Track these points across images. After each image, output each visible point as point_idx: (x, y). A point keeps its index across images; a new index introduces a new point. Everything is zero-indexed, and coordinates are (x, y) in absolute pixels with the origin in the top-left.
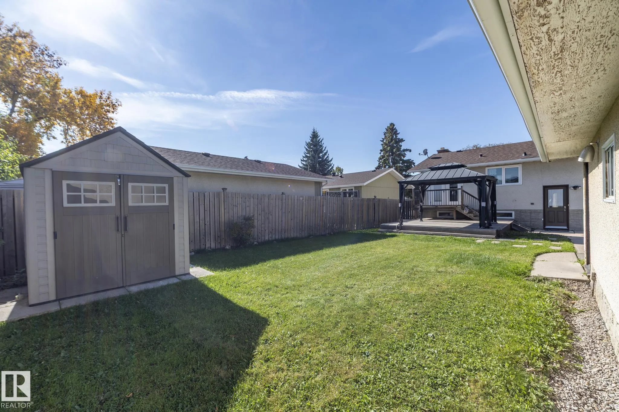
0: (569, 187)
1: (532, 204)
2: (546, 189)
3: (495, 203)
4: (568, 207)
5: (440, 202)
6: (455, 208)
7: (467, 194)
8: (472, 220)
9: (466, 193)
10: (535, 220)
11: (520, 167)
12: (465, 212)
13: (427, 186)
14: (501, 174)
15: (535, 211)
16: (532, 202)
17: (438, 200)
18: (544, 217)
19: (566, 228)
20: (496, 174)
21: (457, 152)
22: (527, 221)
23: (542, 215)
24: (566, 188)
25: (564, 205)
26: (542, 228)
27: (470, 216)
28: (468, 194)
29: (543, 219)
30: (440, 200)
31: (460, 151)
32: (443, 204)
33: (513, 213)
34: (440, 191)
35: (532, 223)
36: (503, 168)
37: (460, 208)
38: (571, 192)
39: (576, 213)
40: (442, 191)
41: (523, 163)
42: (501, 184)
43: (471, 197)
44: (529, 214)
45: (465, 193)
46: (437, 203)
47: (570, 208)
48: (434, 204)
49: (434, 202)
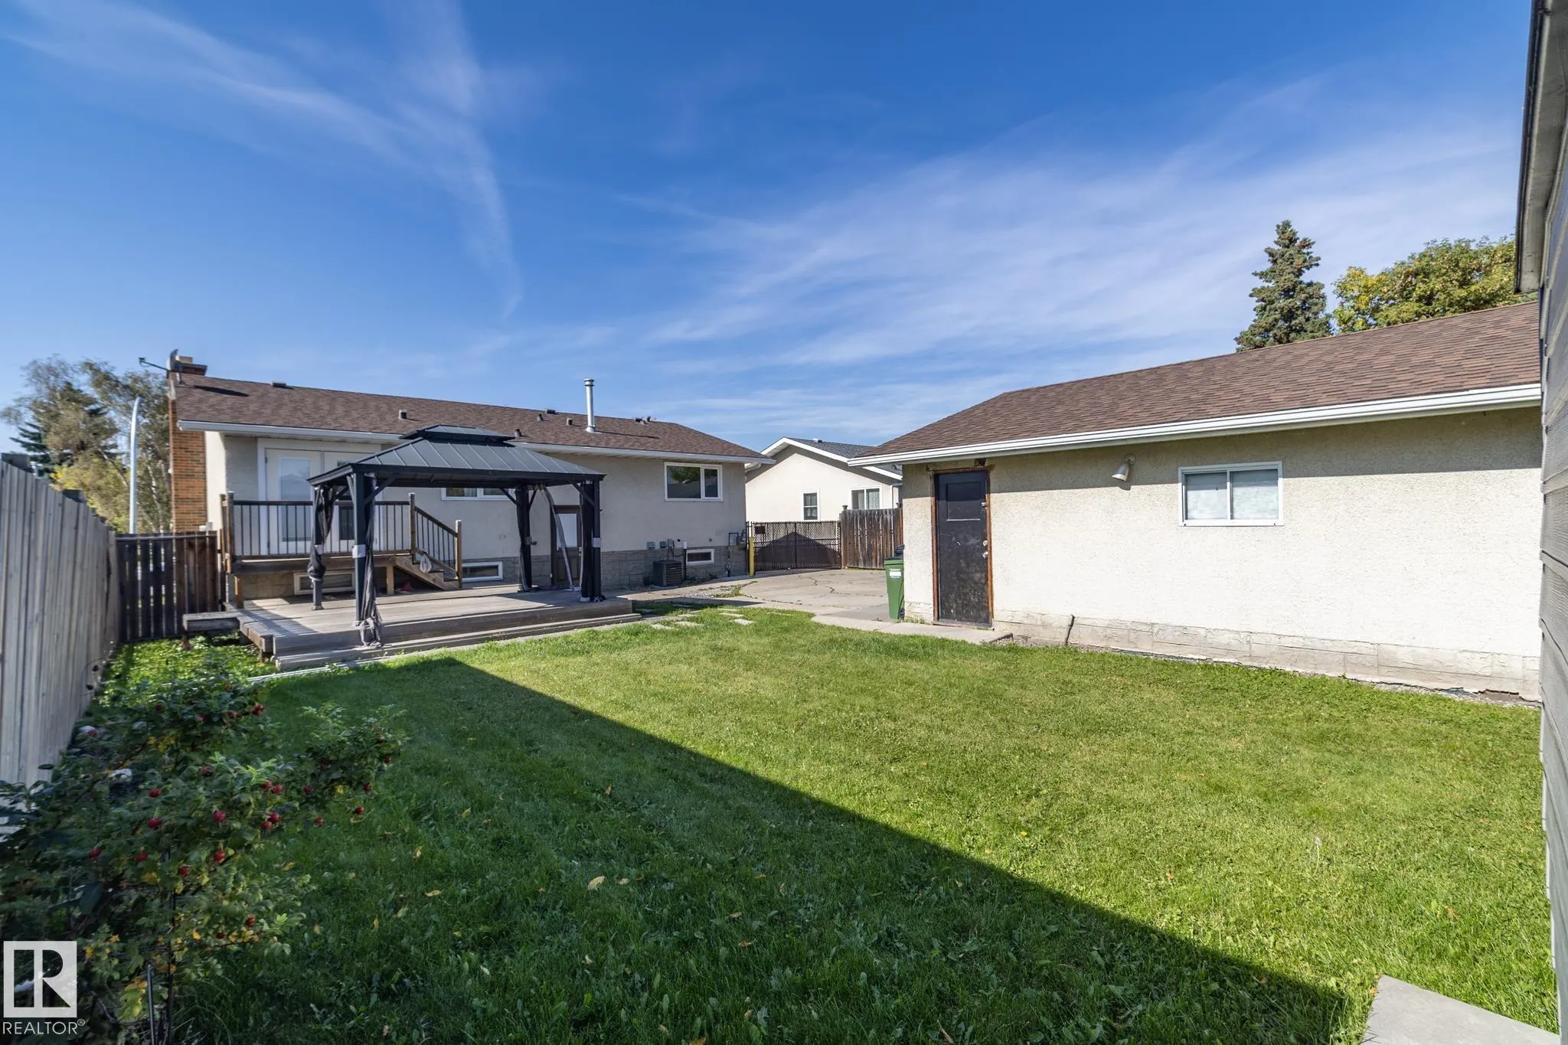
1: (534, 544)
6: (394, 561)
7: (425, 519)
8: (443, 590)
9: (424, 514)
10: (538, 577)
12: (423, 570)
15: (538, 560)
16: (534, 540)
18: (552, 570)
21: (276, 385)
23: (548, 567)
25: (579, 545)
27: (434, 580)
28: (430, 518)
29: (550, 575)
31: (283, 386)
33: (500, 565)
37: (408, 560)
43: (436, 526)
45: (420, 516)
46: (297, 548)
48: (283, 551)
49: (283, 545)
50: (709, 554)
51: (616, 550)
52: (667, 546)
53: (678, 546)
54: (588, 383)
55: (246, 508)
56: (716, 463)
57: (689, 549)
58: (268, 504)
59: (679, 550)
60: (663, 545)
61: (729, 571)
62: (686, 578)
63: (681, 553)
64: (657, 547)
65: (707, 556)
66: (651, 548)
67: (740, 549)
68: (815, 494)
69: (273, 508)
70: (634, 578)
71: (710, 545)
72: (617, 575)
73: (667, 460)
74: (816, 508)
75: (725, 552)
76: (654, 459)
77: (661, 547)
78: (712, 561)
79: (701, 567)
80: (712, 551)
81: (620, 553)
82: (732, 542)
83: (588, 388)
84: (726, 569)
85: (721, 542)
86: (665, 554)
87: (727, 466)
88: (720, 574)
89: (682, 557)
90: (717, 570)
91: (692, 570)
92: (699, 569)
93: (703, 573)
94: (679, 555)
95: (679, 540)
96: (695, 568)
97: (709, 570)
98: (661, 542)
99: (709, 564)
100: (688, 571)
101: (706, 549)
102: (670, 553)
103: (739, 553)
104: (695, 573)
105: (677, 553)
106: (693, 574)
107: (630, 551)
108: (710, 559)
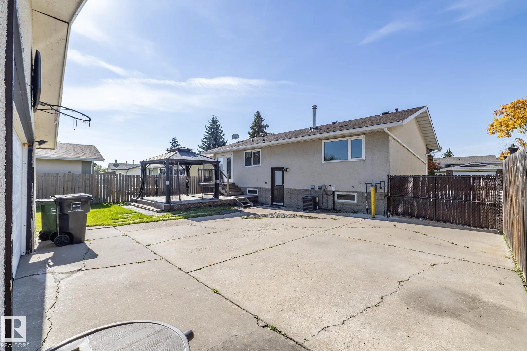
0: (284, 168)
1: (266, 183)
4: (283, 186)
10: (268, 197)
16: (266, 181)
18: (272, 195)
22: (264, 198)
23: (270, 193)
24: (282, 169)
26: (270, 204)
29: (271, 197)
33: (257, 190)
35: (266, 199)
38: (285, 172)
39: (288, 191)
41: (262, 148)
44: (264, 192)
47: (285, 188)
51: (296, 188)
52: (323, 190)
53: (329, 189)
57: (337, 191)
59: (330, 191)
60: (320, 188)
61: (367, 211)
62: (334, 209)
63: (331, 193)
64: (317, 189)
65: (352, 198)
66: (313, 189)
71: (352, 190)
72: (297, 200)
73: (322, 139)
75: (365, 196)
76: (313, 140)
78: (356, 201)
79: (347, 204)
80: (356, 195)
85: (361, 188)
86: (321, 193)
87: (369, 135)
88: (362, 211)
89: (332, 196)
90: (359, 208)
91: (340, 205)
92: (345, 205)
93: (348, 208)
94: (330, 195)
95: (330, 186)
96: (342, 204)
97: (352, 207)
98: (319, 186)
99: (353, 203)
100: (336, 205)
101: (351, 193)
102: (324, 193)
103: (380, 198)
104: (342, 207)
105: (329, 193)
106: (340, 207)
107: (303, 189)
108: (354, 200)
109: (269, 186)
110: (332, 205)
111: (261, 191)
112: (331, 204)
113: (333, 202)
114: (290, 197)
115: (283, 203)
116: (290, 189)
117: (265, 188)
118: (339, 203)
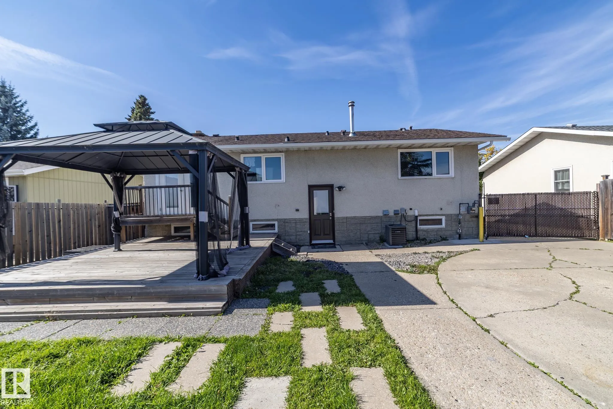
0: (335, 186)
1: (297, 210)
2: (312, 188)
3: (247, 210)
4: (333, 214)
5: (176, 209)
6: (193, 221)
10: (301, 233)
11: (282, 156)
13: (128, 177)
14: (260, 166)
15: (301, 221)
16: (298, 208)
17: (172, 204)
18: (310, 229)
19: (331, 241)
20: (254, 165)
21: (214, 136)
22: (292, 235)
23: (307, 226)
24: (330, 188)
25: (329, 211)
26: (309, 244)
29: (309, 232)
30: (176, 204)
31: (218, 136)
32: (180, 213)
33: (276, 224)
34: (175, 189)
35: (298, 237)
36: (264, 156)
38: (336, 192)
39: (341, 221)
40: (179, 189)
41: (287, 152)
42: (261, 180)
44: (294, 225)
46: (172, 211)
47: (336, 216)
48: (168, 213)
49: (168, 209)
50: (441, 220)
51: (357, 215)
52: (400, 214)
53: (410, 213)
54: (350, 104)
55: (151, 190)
56: (448, 147)
57: (420, 216)
58: (161, 187)
59: (411, 216)
60: (396, 213)
61: (460, 235)
62: (417, 238)
63: (413, 219)
64: (392, 214)
65: (439, 222)
66: (386, 214)
67: (472, 217)
68: (568, 170)
69: (163, 189)
70: (371, 236)
71: (440, 212)
72: (358, 233)
73: (399, 147)
74: (568, 182)
75: (455, 219)
76: (388, 147)
77: (395, 214)
78: (444, 225)
79: (433, 230)
80: (444, 218)
81: (362, 217)
82: (463, 210)
83: (350, 107)
84: (457, 233)
85: (453, 210)
86: (399, 219)
87: (458, 148)
88: (451, 237)
89: (414, 222)
90: (448, 233)
91: (424, 233)
92: (430, 232)
93: (434, 235)
94: (411, 221)
95: (411, 209)
96: (427, 231)
97: (440, 233)
98: (395, 211)
99: (441, 228)
100: (419, 233)
101: (438, 216)
102: (403, 219)
103: (470, 220)
104: (426, 235)
105: (409, 219)
106: (424, 235)
107: (368, 216)
108: (441, 224)
109: (304, 215)
110: (414, 233)
111: (286, 224)
112: (411, 232)
113: (414, 230)
114: (346, 229)
115: (334, 239)
116: (346, 217)
117: (295, 219)
118: (423, 230)
